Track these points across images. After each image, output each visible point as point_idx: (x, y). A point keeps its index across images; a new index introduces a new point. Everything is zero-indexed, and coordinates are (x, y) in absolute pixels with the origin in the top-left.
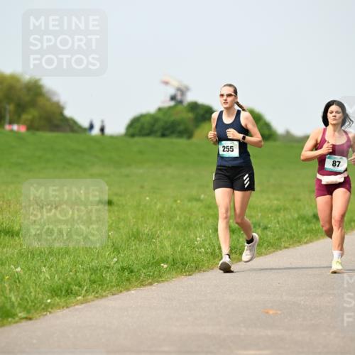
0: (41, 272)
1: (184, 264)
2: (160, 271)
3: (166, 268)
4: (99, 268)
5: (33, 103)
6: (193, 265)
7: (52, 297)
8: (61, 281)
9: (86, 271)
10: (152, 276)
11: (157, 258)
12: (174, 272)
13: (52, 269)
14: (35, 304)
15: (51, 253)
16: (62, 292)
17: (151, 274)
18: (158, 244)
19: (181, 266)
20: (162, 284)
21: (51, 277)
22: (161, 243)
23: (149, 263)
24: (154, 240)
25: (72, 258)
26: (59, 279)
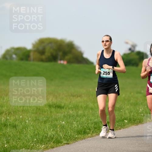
0: (73, 124)
1: (134, 121)
2: (124, 124)
3: (127, 122)
4: (98, 122)
5: (70, 52)
6: (138, 121)
7: (78, 134)
8: (81, 128)
9: (92, 124)
10: (121, 126)
11: (123, 118)
12: (130, 124)
13: (78, 123)
14: (71, 137)
15: (77, 116)
16: (82, 133)
17: (120, 125)
18: (123, 112)
19: (133, 121)
20: (125, 129)
21: (77, 126)
22: (125, 111)
23: (119, 120)
24: (121, 110)
25: (86, 117)
26: (81, 127)
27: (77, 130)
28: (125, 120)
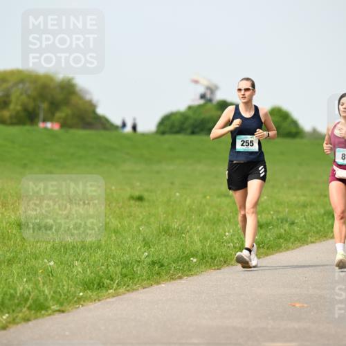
0: (73, 266)
1: (213, 259)
2: (189, 265)
3: (196, 262)
5: (66, 102)
6: (222, 259)
7: (84, 290)
8: (92, 275)
9: (118, 265)
10: (182, 270)
11: (186, 252)
12: (203, 266)
13: (85, 263)
15: (83, 247)
16: (94, 285)
17: (181, 268)
18: (188, 239)
19: (210, 260)
20: (192, 278)
21: (83, 270)
22: (191, 237)
23: (178, 258)
24: (184, 235)
25: (104, 252)
26: (91, 273)
27: (83, 280)
28: (193, 257)
